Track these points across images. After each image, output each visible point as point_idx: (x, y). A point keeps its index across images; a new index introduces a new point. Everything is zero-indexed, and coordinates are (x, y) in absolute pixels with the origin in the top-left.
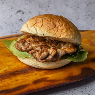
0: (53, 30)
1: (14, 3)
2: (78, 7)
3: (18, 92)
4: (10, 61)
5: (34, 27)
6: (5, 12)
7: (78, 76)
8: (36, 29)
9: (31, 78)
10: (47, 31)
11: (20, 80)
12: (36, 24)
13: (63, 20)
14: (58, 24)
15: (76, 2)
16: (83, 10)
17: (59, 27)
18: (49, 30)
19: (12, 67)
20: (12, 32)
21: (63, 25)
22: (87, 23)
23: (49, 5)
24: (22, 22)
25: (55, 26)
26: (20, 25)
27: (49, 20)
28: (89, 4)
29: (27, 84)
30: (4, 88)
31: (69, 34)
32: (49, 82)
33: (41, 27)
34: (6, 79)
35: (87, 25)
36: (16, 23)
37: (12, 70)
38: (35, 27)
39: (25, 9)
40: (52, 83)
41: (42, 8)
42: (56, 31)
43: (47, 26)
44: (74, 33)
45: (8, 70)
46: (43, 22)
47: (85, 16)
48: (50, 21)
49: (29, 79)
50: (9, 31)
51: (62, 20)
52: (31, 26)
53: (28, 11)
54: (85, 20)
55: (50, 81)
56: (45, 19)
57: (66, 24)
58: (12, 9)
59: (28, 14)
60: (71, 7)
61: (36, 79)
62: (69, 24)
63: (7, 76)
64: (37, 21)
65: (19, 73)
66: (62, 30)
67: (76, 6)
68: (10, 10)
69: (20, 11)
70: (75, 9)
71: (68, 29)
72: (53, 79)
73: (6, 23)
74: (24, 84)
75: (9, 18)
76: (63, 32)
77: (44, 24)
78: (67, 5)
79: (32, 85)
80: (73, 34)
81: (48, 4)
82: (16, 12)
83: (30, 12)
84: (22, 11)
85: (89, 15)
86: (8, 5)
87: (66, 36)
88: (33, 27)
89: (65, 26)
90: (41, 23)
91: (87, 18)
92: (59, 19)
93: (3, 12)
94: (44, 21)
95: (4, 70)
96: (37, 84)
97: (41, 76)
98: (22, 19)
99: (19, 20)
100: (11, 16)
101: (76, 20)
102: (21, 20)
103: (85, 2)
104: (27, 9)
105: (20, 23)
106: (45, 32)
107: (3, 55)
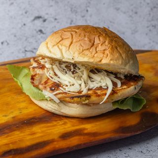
0: (90, 51)
1: (29, 4)
2: (136, 13)
3: (35, 153)
4: (22, 102)
5: (58, 47)
6: (15, 18)
7: (135, 126)
8: (61, 50)
9: (57, 129)
10: (79, 54)
11: (39, 132)
12: (60, 41)
13: (106, 34)
14: (97, 41)
15: (132, 5)
16: (144, 18)
17: (100, 45)
18: (83, 51)
19: (25, 112)
20: (26, 51)
21: (105, 42)
22: (150, 39)
23: (88, 9)
24: (42, 35)
25: (93, 44)
26: (39, 39)
27: (82, 34)
28: (155, 7)
29: (50, 139)
30: (12, 147)
31: (116, 56)
32: (86, 137)
33: (70, 46)
34: (15, 132)
35: (150, 43)
36: (33, 36)
37: (25, 117)
38: (60, 46)
39: (47, 14)
40: (92, 138)
41: (76, 13)
42: (94, 52)
43: (79, 45)
44: (124, 56)
45: (19, 117)
46: (72, 37)
47: (148, 27)
48: (85, 36)
49: (53, 130)
50: (20, 49)
51: (104, 35)
52: (54, 46)
53: (53, 18)
54: (147, 34)
55: (89, 134)
56: (76, 32)
57: (111, 41)
58: (26, 13)
59: (52, 22)
60: (125, 13)
61: (66, 132)
62: (116, 41)
63: (17, 127)
64: (63, 36)
65: (37, 122)
66: (104, 50)
67: (132, 11)
68: (22, 14)
69: (39, 17)
70: (131, 16)
71: (113, 49)
72: (94, 131)
73: (15, 36)
74: (46, 139)
75: (20, 28)
76: (106, 53)
77: (74, 41)
78: (118, 9)
79: (58, 141)
80: (123, 58)
81: (86, 7)
82: (33, 18)
83: (56, 19)
84: (42, 17)
85: (154, 26)
86: (20, 8)
87: (111, 60)
88: (56, 47)
89: (109, 43)
90: (70, 40)
91: (150, 30)
92: (100, 33)
93: (12, 17)
94: (74, 36)
95: (12, 116)
96: (67, 139)
97: (73, 126)
98: (43, 30)
99: (37, 32)
100: (24, 25)
101: (132, 34)
102: (41, 31)
103: (148, 4)
104: (51, 15)
105: (40, 36)
106: (76, 55)
107: (10, 91)
